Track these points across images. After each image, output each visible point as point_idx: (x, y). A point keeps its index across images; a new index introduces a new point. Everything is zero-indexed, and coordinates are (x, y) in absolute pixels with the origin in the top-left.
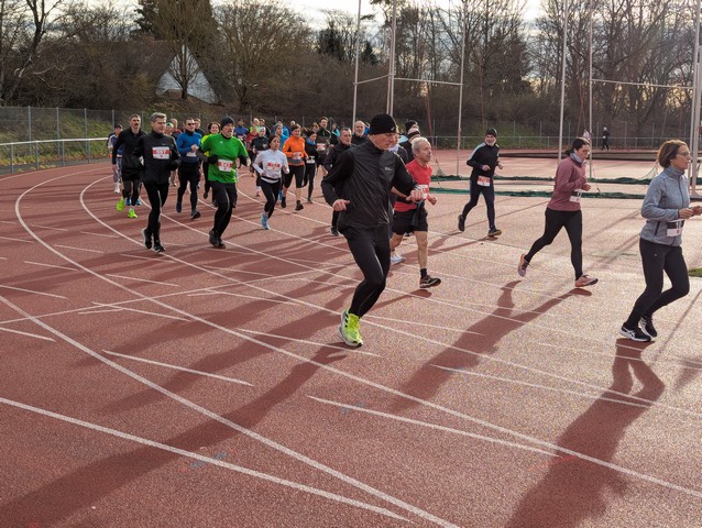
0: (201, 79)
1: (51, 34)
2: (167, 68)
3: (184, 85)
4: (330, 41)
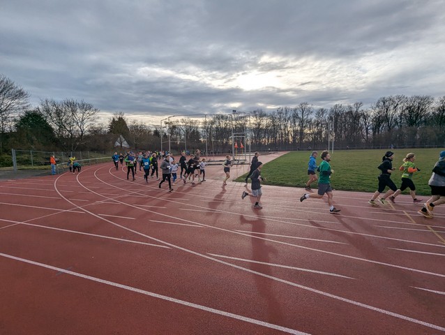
0: (125, 142)
1: (86, 133)
2: (117, 140)
3: (121, 144)
4: (156, 133)
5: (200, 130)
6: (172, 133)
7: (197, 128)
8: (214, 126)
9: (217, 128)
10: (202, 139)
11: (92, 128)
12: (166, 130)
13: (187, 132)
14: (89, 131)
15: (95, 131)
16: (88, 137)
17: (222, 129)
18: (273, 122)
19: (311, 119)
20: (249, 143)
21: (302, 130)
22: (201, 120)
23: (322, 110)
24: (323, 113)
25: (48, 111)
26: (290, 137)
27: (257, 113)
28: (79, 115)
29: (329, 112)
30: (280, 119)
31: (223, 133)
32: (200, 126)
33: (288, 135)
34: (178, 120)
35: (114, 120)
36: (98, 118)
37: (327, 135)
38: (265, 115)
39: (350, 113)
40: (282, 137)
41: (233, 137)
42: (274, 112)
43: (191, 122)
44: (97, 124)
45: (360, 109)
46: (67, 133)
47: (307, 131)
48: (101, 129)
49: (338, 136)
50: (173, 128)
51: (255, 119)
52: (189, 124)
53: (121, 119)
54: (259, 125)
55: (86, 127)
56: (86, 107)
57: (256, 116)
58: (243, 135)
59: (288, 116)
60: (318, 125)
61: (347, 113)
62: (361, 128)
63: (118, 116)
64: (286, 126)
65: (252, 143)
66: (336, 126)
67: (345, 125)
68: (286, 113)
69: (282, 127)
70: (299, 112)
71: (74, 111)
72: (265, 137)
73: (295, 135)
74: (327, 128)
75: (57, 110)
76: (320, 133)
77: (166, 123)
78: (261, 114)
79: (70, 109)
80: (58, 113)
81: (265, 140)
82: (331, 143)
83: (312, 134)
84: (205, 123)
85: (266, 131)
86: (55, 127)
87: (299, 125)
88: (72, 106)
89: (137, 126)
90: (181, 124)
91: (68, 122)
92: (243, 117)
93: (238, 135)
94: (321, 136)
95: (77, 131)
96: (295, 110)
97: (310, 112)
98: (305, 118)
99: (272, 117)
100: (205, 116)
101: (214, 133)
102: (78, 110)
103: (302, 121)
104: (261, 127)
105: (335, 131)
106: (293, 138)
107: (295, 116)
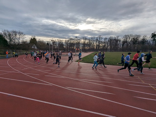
0: (36, 47)
1: (20, 43)
3: (34, 47)
4: (48, 44)
5: (64, 43)
6: (53, 44)
7: (63, 42)
8: (69, 42)
9: (70, 43)
10: (64, 47)
11: (23, 41)
12: (51, 43)
13: (59, 44)
14: (22, 42)
15: (24, 42)
16: (21, 45)
17: (72, 43)
18: (89, 41)
19: (102, 41)
20: (81, 48)
21: (99, 45)
22: (64, 40)
23: (106, 38)
24: (106, 39)
25: (5, 34)
26: (95, 47)
27: (84, 38)
28: (18, 36)
29: (108, 39)
30: (92, 40)
31: (72, 45)
32: (64, 42)
33: (94, 46)
34: (56, 39)
35: (31, 38)
36: (25, 37)
37: (107, 47)
38: (87, 39)
39: (115, 39)
40: (92, 47)
41: (75, 46)
42: (90, 38)
43: (61, 40)
44: (25, 40)
45: (118, 38)
46: (13, 43)
47: (101, 45)
48: (27, 42)
49: (111, 47)
50: (54, 42)
51: (83, 40)
52: (60, 41)
53: (34, 38)
54: (85, 42)
55: (21, 41)
56: (20, 33)
57: (84, 39)
58: (79, 46)
59: (95, 40)
60: (104, 43)
61: (114, 39)
62: (118, 45)
63: (33, 37)
64: (94, 43)
65: (82, 48)
66: (110, 44)
67: (113, 44)
68: (94, 39)
69: (93, 43)
70: (98, 38)
71: (16, 35)
72: (86, 46)
73: (97, 46)
74: (107, 44)
75: (9, 34)
76: (105, 46)
77: (52, 40)
78: (86, 39)
79: (14, 34)
80: (10, 35)
81: (87, 48)
82: (108, 49)
83: (102, 46)
84: (66, 41)
85: (87, 45)
86: (8, 40)
87: (98, 43)
88: (15, 33)
89: (41, 41)
90: (57, 41)
91: (13, 39)
92: (79, 39)
93: (77, 46)
94: (105, 47)
95: (17, 42)
96: (97, 38)
97: (102, 38)
98: (100, 40)
99: (89, 40)
100: (66, 38)
101: (69, 44)
102: (18, 34)
103: (99, 42)
104: (85, 43)
105: (110, 45)
106: (96, 47)
107: (97, 40)
